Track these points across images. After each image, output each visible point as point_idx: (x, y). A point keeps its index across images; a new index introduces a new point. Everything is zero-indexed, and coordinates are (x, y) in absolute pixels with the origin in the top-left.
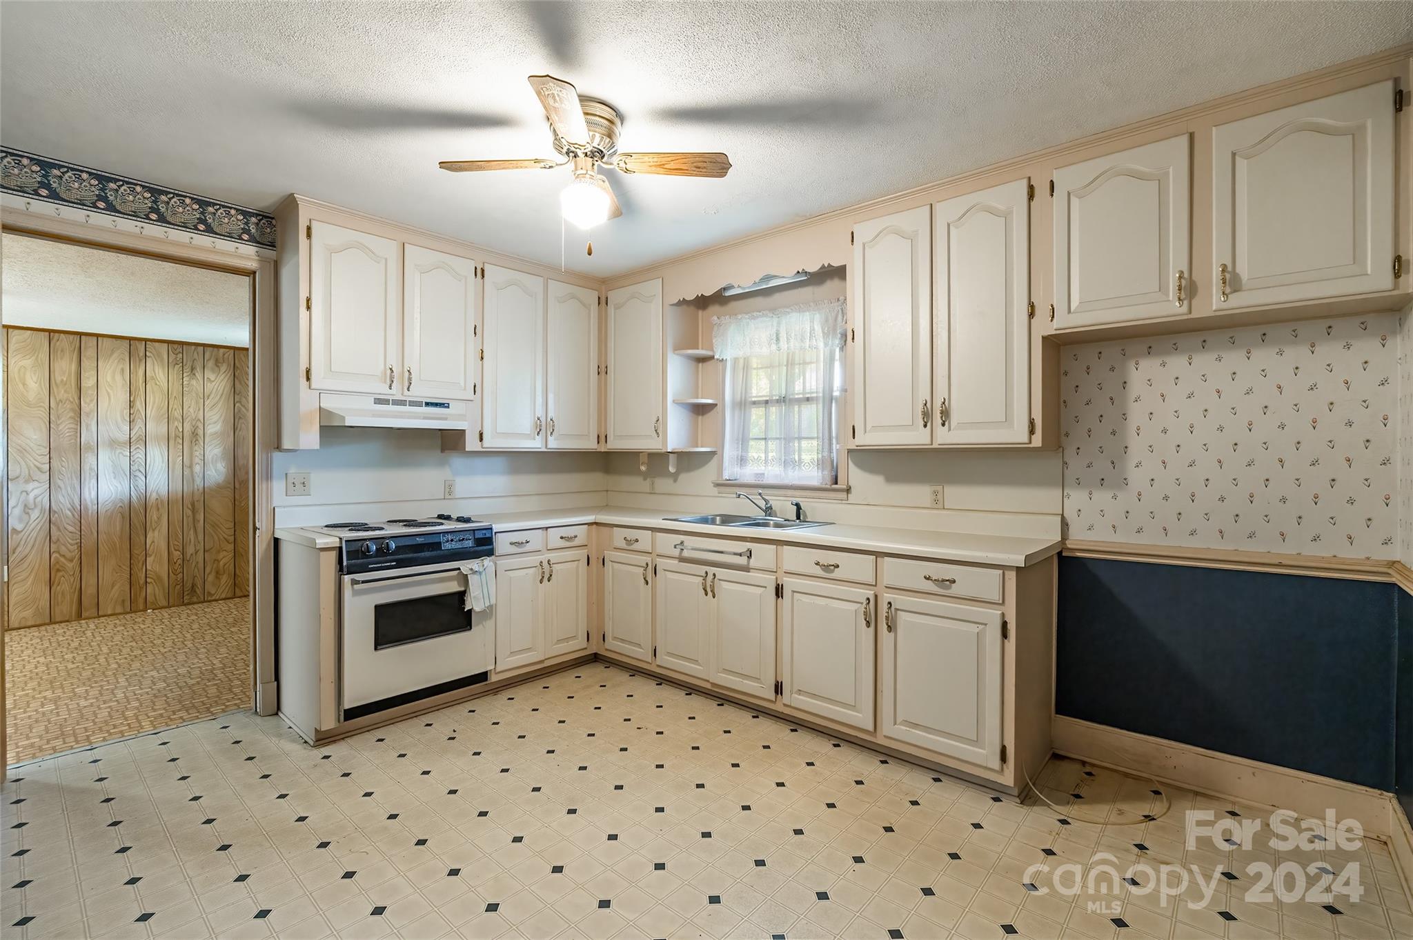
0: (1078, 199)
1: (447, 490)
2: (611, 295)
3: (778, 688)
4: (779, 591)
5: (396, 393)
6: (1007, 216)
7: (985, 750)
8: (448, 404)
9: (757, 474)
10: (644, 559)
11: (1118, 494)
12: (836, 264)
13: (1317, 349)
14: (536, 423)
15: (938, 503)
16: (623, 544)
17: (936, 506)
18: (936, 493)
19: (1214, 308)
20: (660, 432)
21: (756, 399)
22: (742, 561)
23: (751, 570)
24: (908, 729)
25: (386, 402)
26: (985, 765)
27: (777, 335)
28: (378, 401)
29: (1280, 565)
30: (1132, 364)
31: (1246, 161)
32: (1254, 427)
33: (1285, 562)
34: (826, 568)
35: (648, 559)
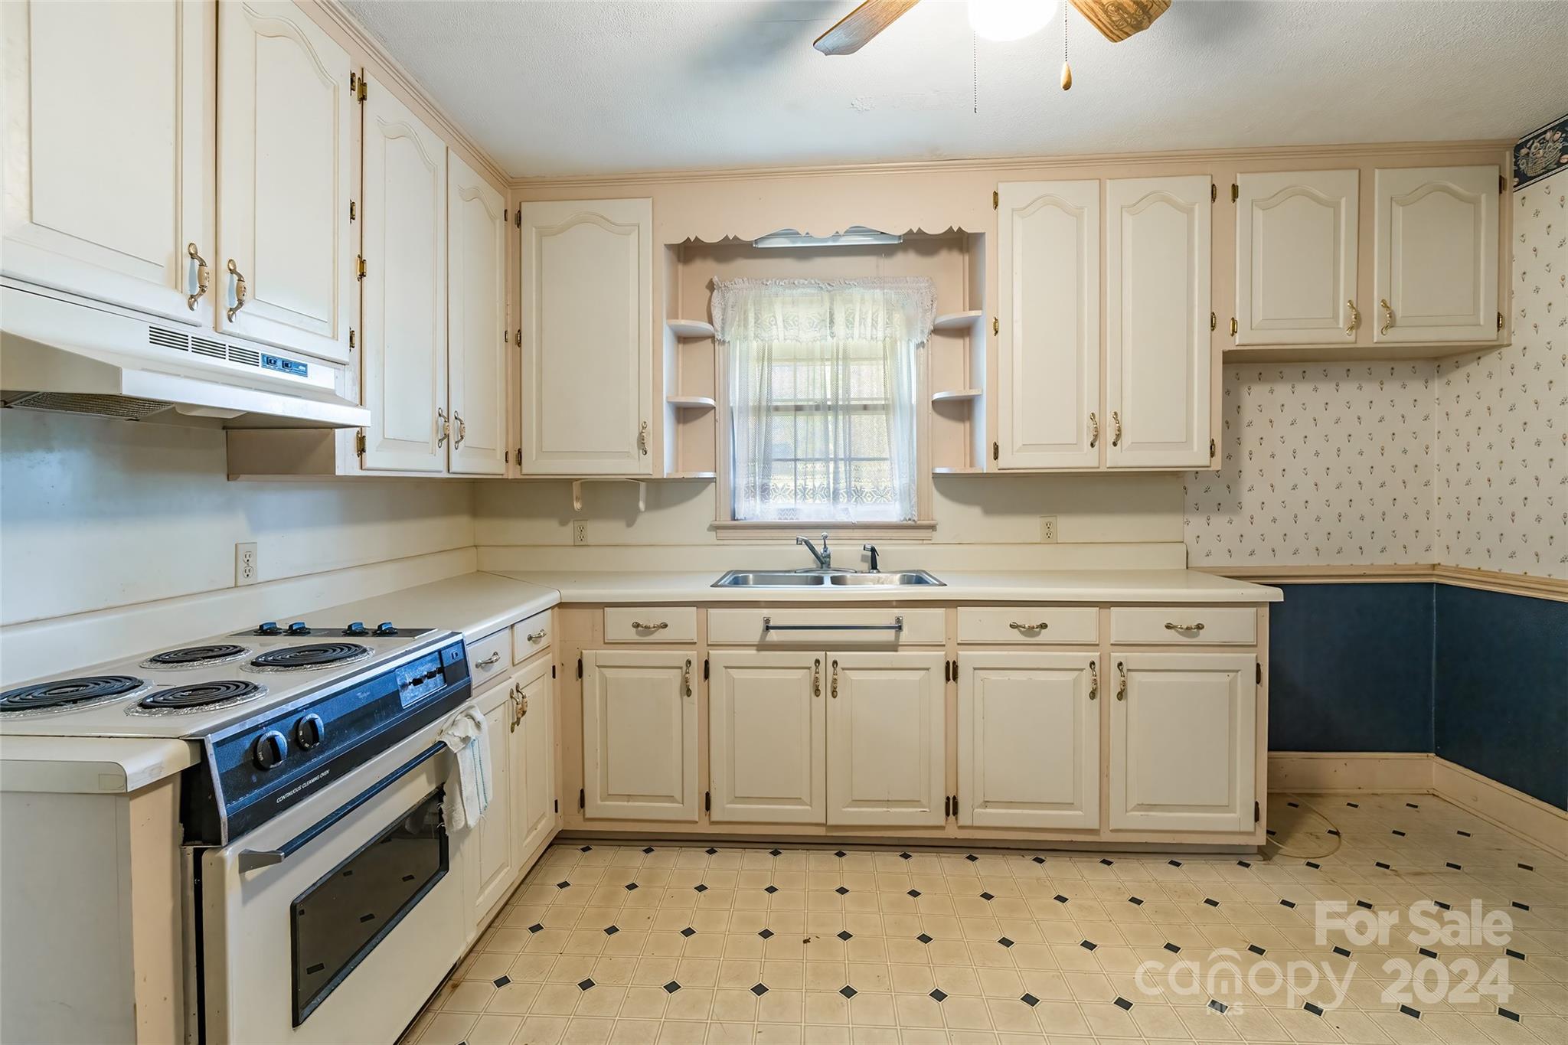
0: (1261, 211)
1: (242, 565)
2: (526, 210)
3: (952, 806)
4: (952, 672)
5: (200, 320)
6: (1189, 211)
7: (1235, 812)
8: (305, 366)
9: (783, 510)
10: (680, 655)
11: (1233, 518)
12: (968, 229)
13: (1385, 387)
14: (437, 422)
15: (1049, 537)
16: (632, 635)
17: (1049, 540)
18: (1048, 525)
19: (1375, 341)
20: (649, 448)
21: (779, 404)
22: (888, 636)
23: (900, 648)
24: (1142, 813)
25: (177, 341)
26: (1238, 830)
27: (832, 315)
28: (159, 336)
29: (1364, 576)
30: (1244, 390)
31: (1401, 208)
32: (1342, 453)
33: (1368, 572)
34: (1030, 631)
35: (691, 654)
